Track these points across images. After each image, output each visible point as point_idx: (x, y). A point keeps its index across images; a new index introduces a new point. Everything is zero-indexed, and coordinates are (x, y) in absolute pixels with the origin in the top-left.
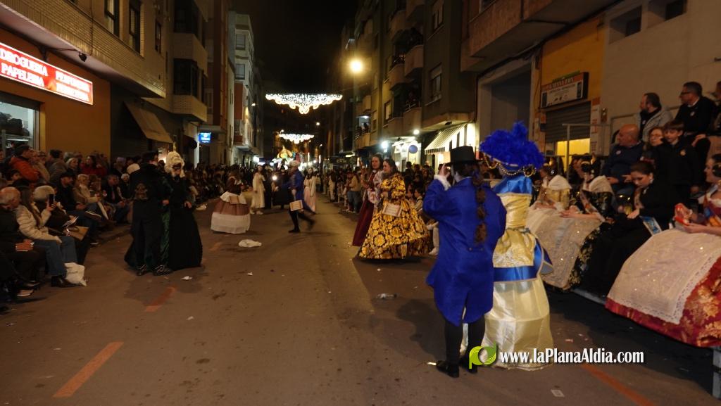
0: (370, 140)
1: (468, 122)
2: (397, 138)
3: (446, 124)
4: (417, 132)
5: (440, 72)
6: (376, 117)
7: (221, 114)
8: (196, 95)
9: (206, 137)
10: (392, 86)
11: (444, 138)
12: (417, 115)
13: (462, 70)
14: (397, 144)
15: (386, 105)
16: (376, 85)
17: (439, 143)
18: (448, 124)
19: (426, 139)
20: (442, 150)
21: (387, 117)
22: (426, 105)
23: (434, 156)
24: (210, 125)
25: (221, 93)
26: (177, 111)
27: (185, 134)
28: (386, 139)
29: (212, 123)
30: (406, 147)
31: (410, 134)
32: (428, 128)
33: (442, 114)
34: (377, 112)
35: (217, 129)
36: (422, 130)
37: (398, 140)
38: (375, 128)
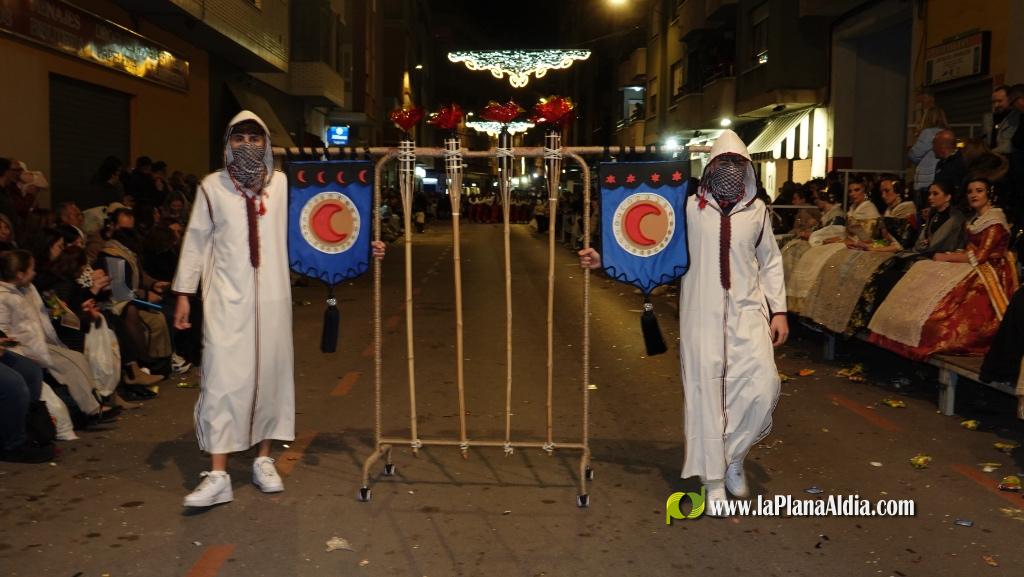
0: (645, 135)
2: (694, 131)
3: (775, 110)
4: (726, 122)
5: (767, 15)
6: (655, 89)
7: (367, 90)
8: (327, 61)
9: (340, 135)
10: (684, 33)
11: (777, 131)
12: (728, 90)
13: (801, 13)
14: (694, 142)
15: (673, 68)
17: (767, 141)
18: (778, 109)
20: (768, 156)
21: (676, 92)
22: (744, 72)
23: (759, 165)
24: (348, 111)
26: (297, 91)
27: (308, 131)
28: (675, 134)
29: (351, 107)
31: (716, 126)
32: (747, 114)
33: (770, 91)
34: (658, 79)
35: (361, 118)
36: (737, 119)
37: (696, 135)
38: (653, 110)
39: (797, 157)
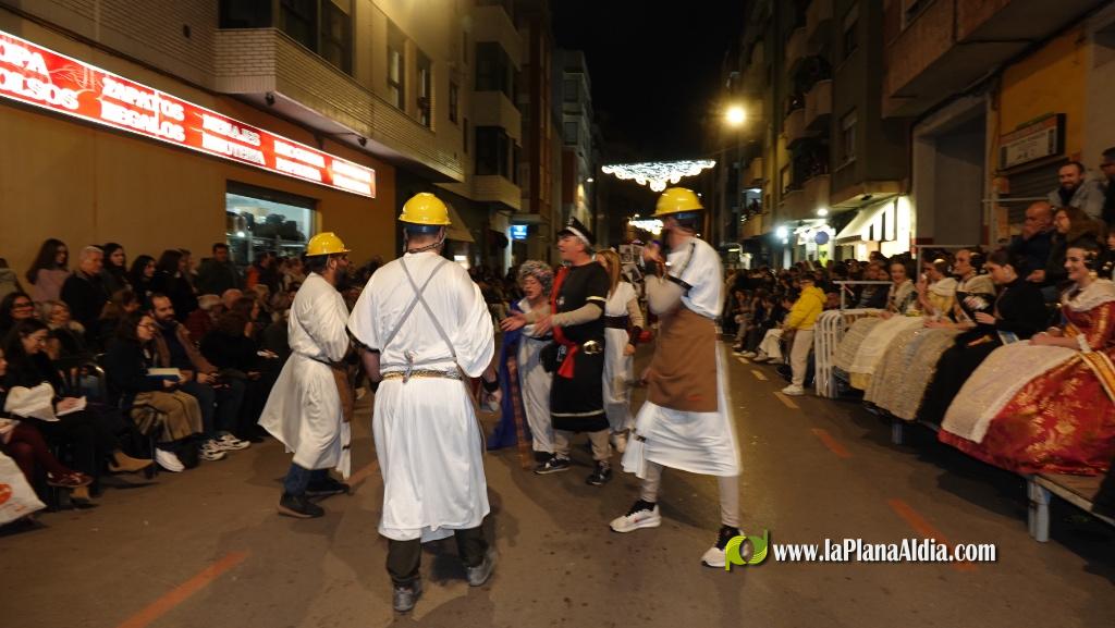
0: (761, 226)
1: (899, 195)
2: (799, 222)
3: (863, 199)
4: (823, 211)
5: (856, 120)
6: (769, 190)
7: (542, 197)
8: (505, 175)
9: (520, 231)
10: (789, 142)
11: (867, 217)
12: (823, 185)
13: (884, 116)
14: (800, 230)
15: (782, 171)
16: (769, 143)
17: (857, 227)
18: (866, 198)
19: (839, 221)
20: (858, 238)
21: (784, 192)
22: (836, 170)
23: (852, 247)
24: (526, 214)
25: (541, 169)
26: (481, 198)
27: (492, 228)
28: (784, 224)
29: (528, 211)
30: (813, 234)
31: (814, 216)
32: (840, 205)
33: (857, 184)
34: (771, 182)
35: (536, 218)
36: (832, 209)
37: (800, 225)
38: (768, 206)
39: (883, 239)
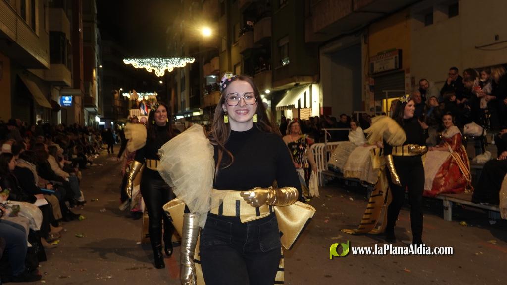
1: (313, 83)
4: (268, 91)
5: (288, 41)
8: (64, 64)
9: (67, 101)
10: (241, 50)
12: (268, 77)
13: (306, 41)
16: (224, 48)
17: (288, 100)
18: (297, 85)
20: (291, 107)
22: (276, 68)
24: (71, 89)
31: (263, 92)
32: (279, 88)
33: (291, 77)
39: (305, 107)
